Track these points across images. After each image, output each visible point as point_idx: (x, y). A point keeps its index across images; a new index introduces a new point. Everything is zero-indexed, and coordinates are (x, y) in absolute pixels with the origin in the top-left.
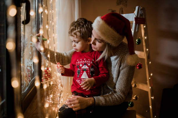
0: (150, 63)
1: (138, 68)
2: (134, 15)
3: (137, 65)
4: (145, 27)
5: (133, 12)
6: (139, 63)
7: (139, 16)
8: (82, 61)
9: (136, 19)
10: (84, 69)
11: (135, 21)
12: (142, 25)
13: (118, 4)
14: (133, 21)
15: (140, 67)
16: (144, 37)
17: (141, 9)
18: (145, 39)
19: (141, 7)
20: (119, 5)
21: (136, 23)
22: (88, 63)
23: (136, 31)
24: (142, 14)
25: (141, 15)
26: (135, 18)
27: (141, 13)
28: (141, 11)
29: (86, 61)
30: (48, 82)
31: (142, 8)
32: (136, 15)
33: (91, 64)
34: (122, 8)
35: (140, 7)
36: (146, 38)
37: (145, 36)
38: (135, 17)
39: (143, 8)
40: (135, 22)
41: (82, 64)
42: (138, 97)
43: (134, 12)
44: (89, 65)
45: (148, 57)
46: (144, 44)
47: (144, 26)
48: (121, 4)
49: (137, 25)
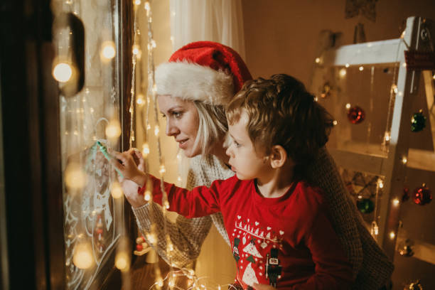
1: (418, 201)
2: (403, 44)
3: (416, 192)
5: (397, 34)
6: (422, 188)
7: (417, 47)
9: (410, 55)
11: (407, 63)
12: (427, 74)
13: (350, 14)
14: (399, 63)
17: (423, 26)
19: (422, 20)
20: (352, 17)
21: (409, 69)
23: (411, 91)
24: (427, 38)
25: (423, 43)
26: (406, 53)
27: (423, 38)
28: (423, 31)
31: (424, 21)
32: (409, 45)
34: (362, 26)
35: (420, 19)
38: (407, 49)
39: (427, 20)
40: (405, 65)
43: (401, 33)
44: (264, 246)
46: (434, 129)
47: (433, 75)
48: (358, 14)
49: (414, 72)
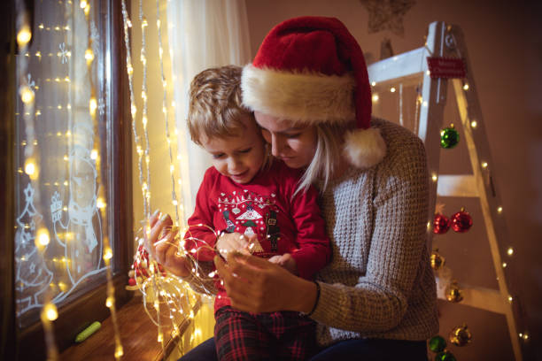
0: (500, 209)
2: (427, 52)
3: (453, 217)
4: (466, 87)
6: (460, 213)
7: (441, 54)
9: (433, 62)
10: (246, 221)
11: (431, 70)
12: (456, 83)
13: (374, 28)
14: (422, 74)
15: (465, 223)
16: (468, 122)
17: (448, 33)
18: (471, 127)
19: (446, 25)
21: (434, 76)
23: (438, 101)
24: (452, 44)
25: (449, 50)
26: (429, 59)
27: (448, 44)
28: (447, 37)
31: (449, 27)
32: (432, 51)
33: (267, 206)
36: (474, 124)
37: (471, 117)
38: (428, 55)
40: (428, 73)
41: (239, 207)
42: (469, 336)
43: (425, 42)
45: (492, 190)
46: (471, 146)
47: (464, 85)
49: (439, 81)
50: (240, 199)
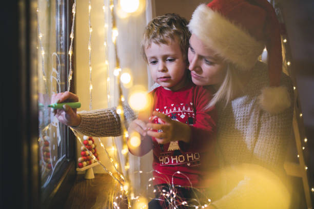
8: (167, 112)
16: (286, 62)
18: (287, 65)
22: (181, 114)
29: (175, 109)
30: (92, 170)
33: (187, 115)
36: (289, 63)
37: (287, 59)
50: (169, 111)
